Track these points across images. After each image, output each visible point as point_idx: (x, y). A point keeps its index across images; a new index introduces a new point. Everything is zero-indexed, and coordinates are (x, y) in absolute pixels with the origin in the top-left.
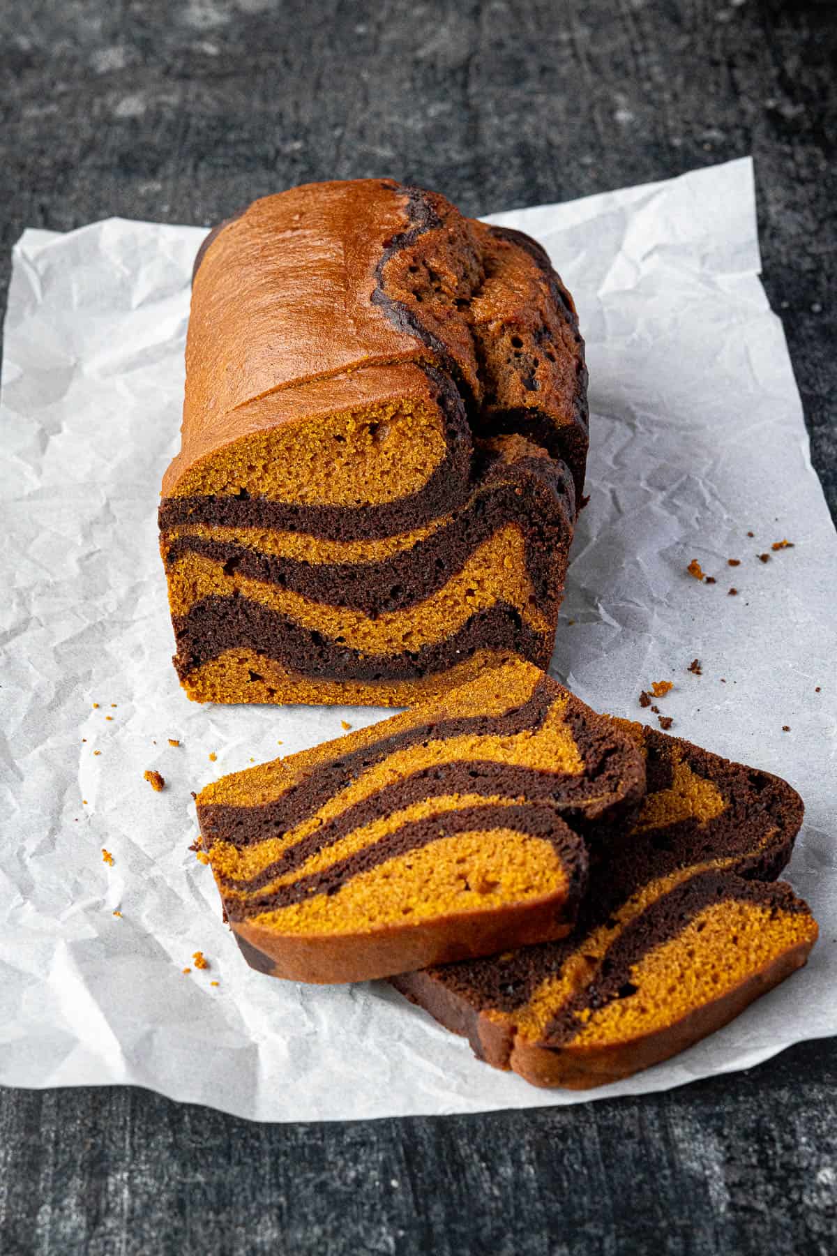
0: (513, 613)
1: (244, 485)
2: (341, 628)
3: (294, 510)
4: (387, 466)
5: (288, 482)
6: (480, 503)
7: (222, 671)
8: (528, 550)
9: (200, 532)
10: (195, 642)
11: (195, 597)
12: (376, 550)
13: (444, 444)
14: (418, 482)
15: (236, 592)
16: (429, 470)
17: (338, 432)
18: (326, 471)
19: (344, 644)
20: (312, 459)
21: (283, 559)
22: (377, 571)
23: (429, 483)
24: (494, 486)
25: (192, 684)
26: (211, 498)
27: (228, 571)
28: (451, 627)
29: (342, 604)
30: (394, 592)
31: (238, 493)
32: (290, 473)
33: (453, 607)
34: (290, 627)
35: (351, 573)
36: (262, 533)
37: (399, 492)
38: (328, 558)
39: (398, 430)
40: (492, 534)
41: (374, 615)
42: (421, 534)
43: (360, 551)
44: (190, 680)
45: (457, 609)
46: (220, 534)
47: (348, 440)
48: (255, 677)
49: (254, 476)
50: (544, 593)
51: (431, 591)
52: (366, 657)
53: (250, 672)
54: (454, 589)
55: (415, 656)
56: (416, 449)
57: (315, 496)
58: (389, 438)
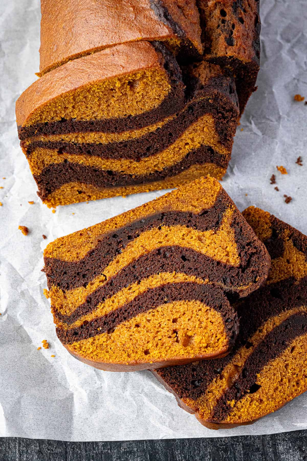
0: (210, 149)
1: (63, 116)
2: (122, 167)
3: (92, 123)
4: (139, 99)
5: (86, 111)
6: (190, 108)
7: (62, 193)
8: (216, 124)
9: (42, 139)
10: (47, 184)
11: (44, 166)
12: (137, 134)
13: (170, 86)
14: (156, 104)
15: (66, 161)
16: (162, 97)
17: (112, 87)
18: (107, 105)
19: (125, 173)
20: (98, 100)
21: (88, 144)
22: (138, 142)
23: (162, 104)
24: (198, 100)
25: (49, 201)
26: (46, 124)
27: (60, 152)
28: (178, 158)
29: (121, 157)
30: (148, 149)
31: (60, 120)
32: (87, 107)
33: (179, 151)
34: (95, 171)
35: (125, 144)
36: (76, 135)
37: (147, 108)
38: (112, 140)
39: (144, 83)
40: (197, 119)
41: (138, 160)
42: (160, 125)
43: (128, 135)
44: (47, 200)
45: (181, 151)
46: (53, 138)
47: (117, 90)
48: (80, 192)
49: (68, 111)
50: (225, 139)
51: (167, 146)
52: (136, 176)
53: (78, 191)
54: (178, 143)
55: (160, 173)
56: (154, 90)
57: (101, 115)
58: (139, 87)
